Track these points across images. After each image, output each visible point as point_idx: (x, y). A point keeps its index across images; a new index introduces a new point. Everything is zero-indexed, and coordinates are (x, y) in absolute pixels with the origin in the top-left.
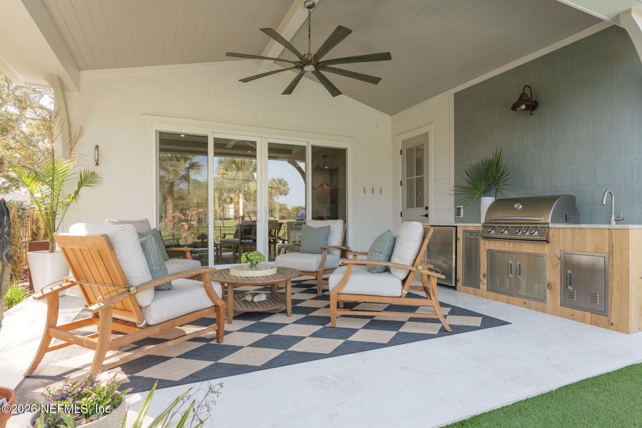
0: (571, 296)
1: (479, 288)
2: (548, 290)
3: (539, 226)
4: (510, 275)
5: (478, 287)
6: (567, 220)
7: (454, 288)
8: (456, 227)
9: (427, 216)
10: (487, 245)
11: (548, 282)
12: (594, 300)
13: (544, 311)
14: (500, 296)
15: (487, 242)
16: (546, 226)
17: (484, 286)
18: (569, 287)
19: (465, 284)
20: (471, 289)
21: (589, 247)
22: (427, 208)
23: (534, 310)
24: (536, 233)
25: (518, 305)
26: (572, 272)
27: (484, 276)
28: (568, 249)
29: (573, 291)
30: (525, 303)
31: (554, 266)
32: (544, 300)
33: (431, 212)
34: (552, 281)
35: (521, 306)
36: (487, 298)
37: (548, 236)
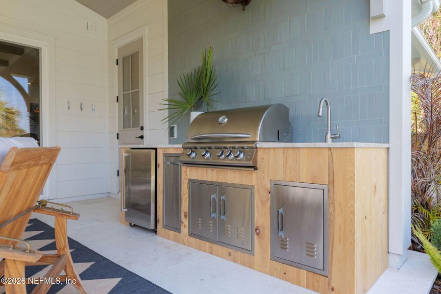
0: (283, 246)
1: (180, 232)
2: (256, 237)
3: (246, 146)
4: (213, 215)
5: (178, 230)
6: (279, 139)
7: (155, 231)
8: (156, 149)
9: (142, 137)
10: (188, 173)
11: (256, 225)
12: (310, 252)
13: (251, 266)
14: (202, 242)
15: (188, 169)
16: (254, 145)
17: (185, 230)
18: (281, 233)
19: (166, 226)
20: (172, 233)
21: (305, 176)
22: (142, 128)
23: (241, 264)
24: (242, 156)
25: (222, 257)
26: (284, 211)
27: (186, 216)
28: (280, 177)
29: (286, 238)
30: (230, 254)
31: (263, 203)
32: (251, 251)
33: (145, 133)
34: (260, 224)
35: (225, 258)
36: (188, 246)
37: (255, 161)
